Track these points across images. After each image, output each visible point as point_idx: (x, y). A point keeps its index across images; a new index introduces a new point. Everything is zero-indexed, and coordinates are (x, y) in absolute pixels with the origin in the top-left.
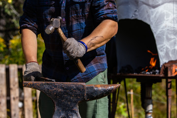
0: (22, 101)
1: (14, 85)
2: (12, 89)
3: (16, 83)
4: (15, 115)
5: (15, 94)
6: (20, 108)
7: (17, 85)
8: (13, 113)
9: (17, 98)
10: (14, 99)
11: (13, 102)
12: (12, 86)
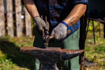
0: (24, 15)
1: (18, 3)
2: (16, 6)
3: (19, 2)
4: (19, 25)
5: (19, 10)
6: (22, 19)
7: (20, 3)
8: (17, 23)
9: (20, 12)
10: (18, 13)
11: (17, 15)
12: (16, 4)
